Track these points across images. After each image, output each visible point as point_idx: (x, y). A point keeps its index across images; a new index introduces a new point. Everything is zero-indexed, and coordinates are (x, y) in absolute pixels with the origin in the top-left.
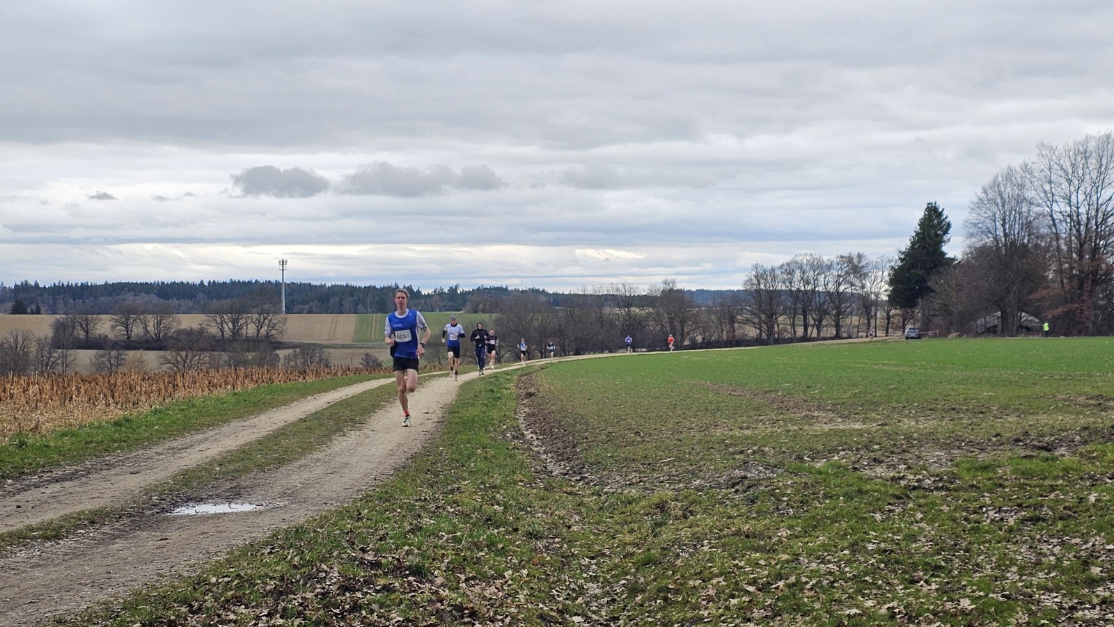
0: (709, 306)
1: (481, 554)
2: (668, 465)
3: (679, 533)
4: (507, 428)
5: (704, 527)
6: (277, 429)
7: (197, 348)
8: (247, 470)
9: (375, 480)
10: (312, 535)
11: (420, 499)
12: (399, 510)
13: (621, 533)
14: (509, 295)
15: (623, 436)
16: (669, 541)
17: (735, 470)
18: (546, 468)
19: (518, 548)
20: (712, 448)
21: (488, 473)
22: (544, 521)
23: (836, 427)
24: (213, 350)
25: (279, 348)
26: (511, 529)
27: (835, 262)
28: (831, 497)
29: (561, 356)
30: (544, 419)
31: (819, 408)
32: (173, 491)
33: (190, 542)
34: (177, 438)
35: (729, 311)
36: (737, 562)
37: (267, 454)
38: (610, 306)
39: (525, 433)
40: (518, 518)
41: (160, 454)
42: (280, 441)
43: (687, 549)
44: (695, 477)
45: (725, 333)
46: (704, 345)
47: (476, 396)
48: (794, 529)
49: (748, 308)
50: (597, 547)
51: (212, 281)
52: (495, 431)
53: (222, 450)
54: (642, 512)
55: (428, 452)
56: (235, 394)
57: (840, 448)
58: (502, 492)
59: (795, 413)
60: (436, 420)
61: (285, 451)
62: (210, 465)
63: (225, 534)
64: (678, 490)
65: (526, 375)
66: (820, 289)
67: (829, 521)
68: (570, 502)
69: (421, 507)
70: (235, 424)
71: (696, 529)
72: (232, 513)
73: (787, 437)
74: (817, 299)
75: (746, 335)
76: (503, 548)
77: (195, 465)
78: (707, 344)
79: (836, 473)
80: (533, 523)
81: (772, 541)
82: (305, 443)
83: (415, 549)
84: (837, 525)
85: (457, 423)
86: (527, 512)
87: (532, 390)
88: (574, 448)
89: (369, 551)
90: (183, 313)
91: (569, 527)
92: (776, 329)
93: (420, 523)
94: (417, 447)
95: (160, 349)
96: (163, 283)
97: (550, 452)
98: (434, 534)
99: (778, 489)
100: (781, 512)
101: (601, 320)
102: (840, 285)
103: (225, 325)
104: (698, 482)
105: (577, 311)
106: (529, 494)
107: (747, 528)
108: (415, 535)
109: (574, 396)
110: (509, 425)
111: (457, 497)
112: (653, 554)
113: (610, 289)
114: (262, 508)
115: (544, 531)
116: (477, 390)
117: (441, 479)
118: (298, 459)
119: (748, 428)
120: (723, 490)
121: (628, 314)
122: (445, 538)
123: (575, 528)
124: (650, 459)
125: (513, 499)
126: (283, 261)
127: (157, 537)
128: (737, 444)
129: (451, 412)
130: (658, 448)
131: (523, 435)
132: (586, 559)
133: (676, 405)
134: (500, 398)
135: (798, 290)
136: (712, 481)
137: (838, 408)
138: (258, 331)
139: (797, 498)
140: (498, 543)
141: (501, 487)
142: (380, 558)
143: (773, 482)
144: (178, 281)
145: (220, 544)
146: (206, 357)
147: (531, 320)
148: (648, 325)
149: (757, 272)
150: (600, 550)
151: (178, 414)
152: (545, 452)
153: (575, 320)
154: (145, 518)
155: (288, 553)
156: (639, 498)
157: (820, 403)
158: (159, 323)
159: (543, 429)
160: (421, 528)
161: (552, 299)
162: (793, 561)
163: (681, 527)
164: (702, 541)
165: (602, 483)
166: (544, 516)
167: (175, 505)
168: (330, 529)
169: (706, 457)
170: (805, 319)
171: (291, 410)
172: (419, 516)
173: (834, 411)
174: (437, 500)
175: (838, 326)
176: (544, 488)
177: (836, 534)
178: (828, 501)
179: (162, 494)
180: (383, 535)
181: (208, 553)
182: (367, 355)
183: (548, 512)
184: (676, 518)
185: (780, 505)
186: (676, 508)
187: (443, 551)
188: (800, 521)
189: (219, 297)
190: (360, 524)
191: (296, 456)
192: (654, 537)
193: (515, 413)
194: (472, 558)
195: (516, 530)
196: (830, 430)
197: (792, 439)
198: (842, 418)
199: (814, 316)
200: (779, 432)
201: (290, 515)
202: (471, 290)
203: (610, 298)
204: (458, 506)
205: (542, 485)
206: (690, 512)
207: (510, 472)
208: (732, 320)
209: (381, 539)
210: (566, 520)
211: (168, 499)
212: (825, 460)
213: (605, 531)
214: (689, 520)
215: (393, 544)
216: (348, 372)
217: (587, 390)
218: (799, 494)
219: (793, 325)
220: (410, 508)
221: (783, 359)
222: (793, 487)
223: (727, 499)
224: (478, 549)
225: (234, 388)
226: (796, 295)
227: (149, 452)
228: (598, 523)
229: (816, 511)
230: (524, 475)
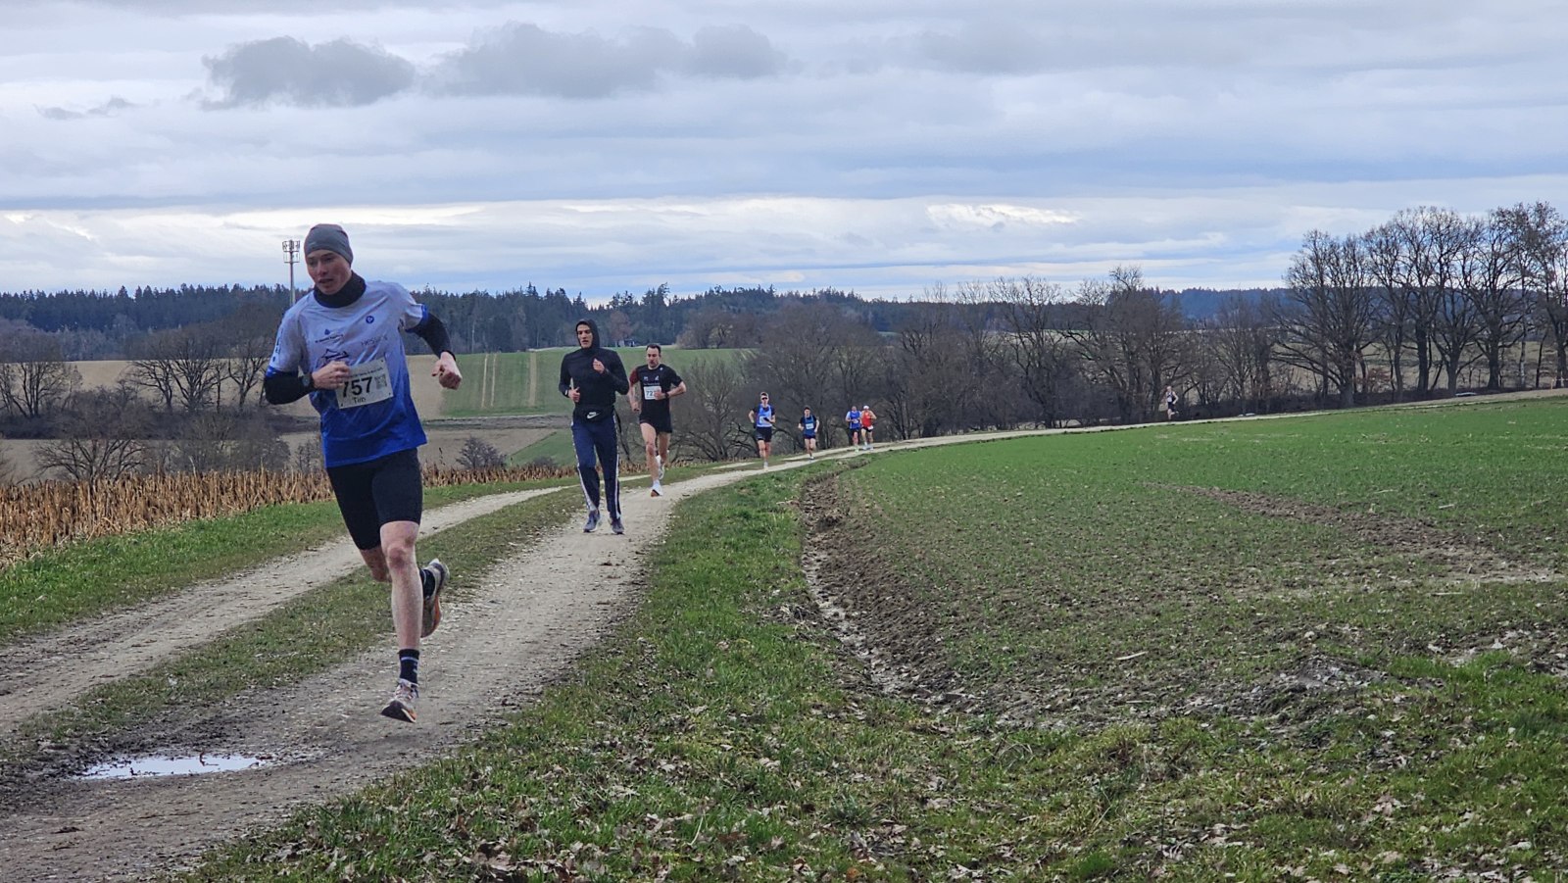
0: (1212, 326)
1: (736, 858)
2: (1132, 666)
3: (1161, 809)
4: (782, 595)
5: (1213, 795)
6: (293, 600)
7: (116, 432)
8: (234, 685)
9: (504, 704)
10: (378, 818)
11: (602, 745)
12: (558, 768)
13: (1036, 811)
14: (776, 307)
15: (1035, 607)
16: (1139, 827)
17: (1278, 674)
18: (868, 678)
19: (816, 845)
20: (1227, 628)
21: (744, 690)
22: (869, 788)
23: (1494, 580)
24: (150, 437)
25: (289, 431)
26: (798, 807)
27: (1486, 225)
28: (1489, 729)
29: (894, 439)
30: (862, 575)
31: (1457, 540)
32: (83, 729)
33: (123, 835)
34: (85, 620)
35: (1256, 336)
36: (1286, 868)
37: (274, 652)
38: (998, 328)
39: (821, 605)
40: (812, 784)
41: (50, 653)
42: (301, 623)
43: (1179, 843)
44: (1193, 690)
45: (1248, 383)
46: (1202, 411)
47: (711, 527)
48: (1408, 796)
49: (1297, 328)
50: (984, 843)
51: (143, 289)
52: (755, 600)
53: (180, 643)
54: (1079, 766)
55: (614, 646)
56: (202, 527)
57: (1507, 623)
58: (776, 728)
59: (1407, 551)
60: (628, 578)
61: (311, 645)
62: (156, 675)
63: (196, 818)
64: (1158, 719)
65: (819, 481)
66: (1456, 283)
67: (1486, 779)
68: (923, 750)
69: (605, 761)
70: (204, 588)
71: (1198, 801)
72: (208, 776)
73: (1388, 602)
74: (1449, 305)
75: (1295, 388)
76: (782, 846)
77: (125, 675)
78: (1210, 409)
79: (1497, 677)
80: (844, 793)
81: (1363, 823)
82: (354, 627)
83: (596, 848)
84: (1503, 787)
85: (672, 586)
86: (831, 772)
87: (834, 513)
88: (929, 634)
89: (499, 852)
90: (84, 359)
91: (924, 801)
92: (1359, 373)
93: (603, 794)
94: (589, 636)
95: (38, 436)
96: (41, 295)
97: (877, 645)
98: (634, 817)
99: (1372, 712)
100: (1382, 761)
101: (980, 361)
102: (1497, 273)
103: (173, 383)
104: (1198, 701)
105: (926, 340)
106: (834, 734)
107: (1307, 796)
108: (596, 820)
109: (927, 525)
110: (786, 588)
111: (681, 740)
112: (1106, 855)
113: (997, 290)
114: (269, 764)
115: (869, 811)
116: (715, 515)
117: (643, 703)
118: (339, 662)
119: (1304, 585)
120: (1253, 718)
121: (1039, 343)
122: (658, 827)
123: (935, 803)
124: (1095, 655)
125: (801, 744)
126: (291, 242)
127: (53, 825)
128: (1281, 619)
129: (660, 563)
130: (1109, 631)
131: (816, 609)
132: (960, 867)
133: (1147, 538)
134: (763, 531)
135: (1407, 286)
136: (1229, 700)
137: (1498, 540)
138: (243, 395)
139: (1416, 731)
140: (771, 835)
141: (774, 719)
142: (523, 867)
143: (1362, 698)
144: (72, 289)
145: (186, 840)
146: (135, 450)
147: (827, 360)
148: (1082, 369)
149: (1315, 251)
150: (990, 849)
151: (85, 570)
152: (866, 645)
153: (921, 359)
154: (28, 787)
155: (331, 857)
156: (1073, 737)
157: (1458, 530)
158: (35, 381)
159: (859, 597)
160: (606, 804)
161: (870, 316)
162: (1408, 866)
163: (1164, 796)
164: (1212, 824)
165: (991, 707)
166: (869, 779)
167: (89, 759)
168: (414, 807)
169: (1214, 648)
170: (1422, 349)
171: (319, 560)
172: (601, 779)
173: (1489, 546)
174: (634, 746)
175: (1494, 366)
176: (866, 720)
177: (1501, 806)
178: (1481, 738)
179: (60, 734)
180: (528, 818)
181: (161, 856)
182: (472, 442)
183: (876, 771)
184: (1154, 778)
185: (1379, 746)
186: (1152, 757)
187: (655, 854)
188: (1422, 780)
189: (159, 323)
190: (477, 795)
191: (336, 656)
192: (1107, 817)
193: (799, 563)
194: (718, 867)
195: (809, 808)
196: (1484, 586)
197: (1400, 606)
198: (1509, 560)
199: (1443, 344)
200: (1371, 591)
201: (328, 778)
202: (693, 297)
203: (996, 309)
204: (684, 758)
205: (861, 715)
206: (1183, 764)
207: (791, 688)
208: (1263, 355)
209: (523, 829)
210: (916, 788)
211: (74, 747)
212: (1472, 651)
213: (1000, 809)
214: (1181, 782)
215: (548, 837)
216: (435, 480)
217: (952, 509)
218: (1418, 722)
219: (1396, 364)
220: (583, 764)
221: (1376, 436)
222: (1406, 709)
223: (1262, 736)
224: (729, 848)
225: (198, 514)
226: (1403, 299)
227: (29, 651)
228: (985, 792)
229: (1458, 759)
230: (821, 693)
